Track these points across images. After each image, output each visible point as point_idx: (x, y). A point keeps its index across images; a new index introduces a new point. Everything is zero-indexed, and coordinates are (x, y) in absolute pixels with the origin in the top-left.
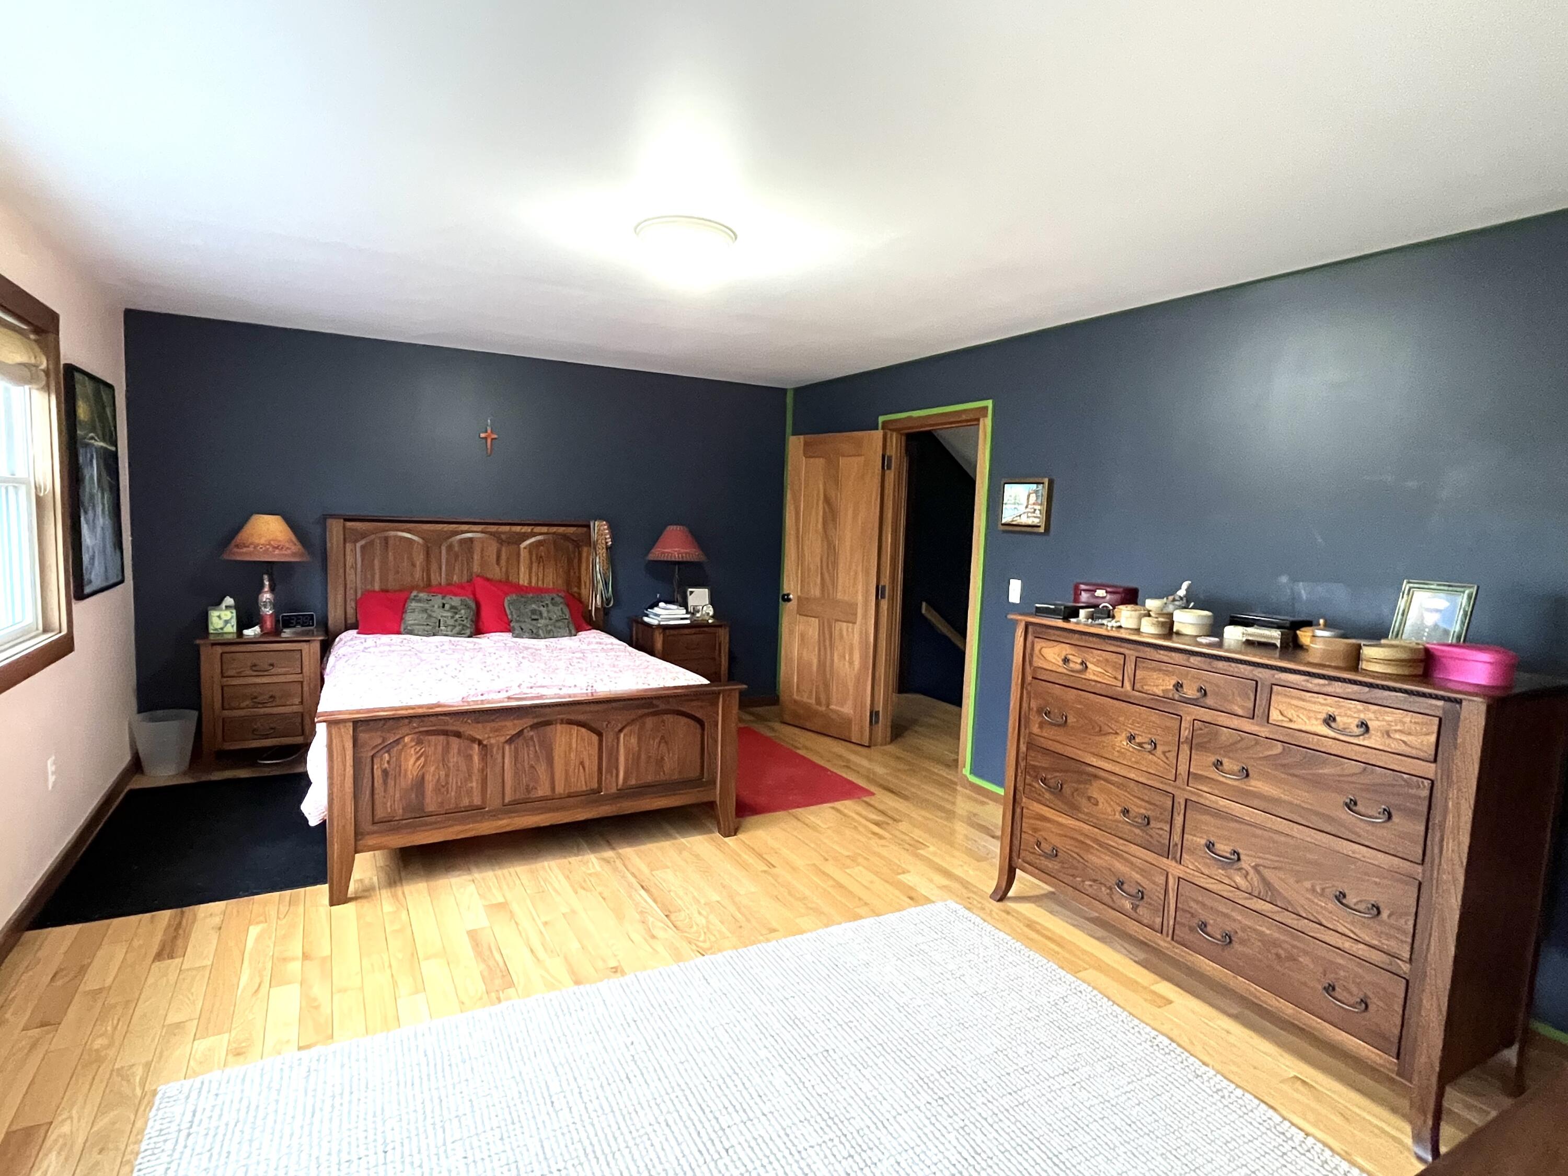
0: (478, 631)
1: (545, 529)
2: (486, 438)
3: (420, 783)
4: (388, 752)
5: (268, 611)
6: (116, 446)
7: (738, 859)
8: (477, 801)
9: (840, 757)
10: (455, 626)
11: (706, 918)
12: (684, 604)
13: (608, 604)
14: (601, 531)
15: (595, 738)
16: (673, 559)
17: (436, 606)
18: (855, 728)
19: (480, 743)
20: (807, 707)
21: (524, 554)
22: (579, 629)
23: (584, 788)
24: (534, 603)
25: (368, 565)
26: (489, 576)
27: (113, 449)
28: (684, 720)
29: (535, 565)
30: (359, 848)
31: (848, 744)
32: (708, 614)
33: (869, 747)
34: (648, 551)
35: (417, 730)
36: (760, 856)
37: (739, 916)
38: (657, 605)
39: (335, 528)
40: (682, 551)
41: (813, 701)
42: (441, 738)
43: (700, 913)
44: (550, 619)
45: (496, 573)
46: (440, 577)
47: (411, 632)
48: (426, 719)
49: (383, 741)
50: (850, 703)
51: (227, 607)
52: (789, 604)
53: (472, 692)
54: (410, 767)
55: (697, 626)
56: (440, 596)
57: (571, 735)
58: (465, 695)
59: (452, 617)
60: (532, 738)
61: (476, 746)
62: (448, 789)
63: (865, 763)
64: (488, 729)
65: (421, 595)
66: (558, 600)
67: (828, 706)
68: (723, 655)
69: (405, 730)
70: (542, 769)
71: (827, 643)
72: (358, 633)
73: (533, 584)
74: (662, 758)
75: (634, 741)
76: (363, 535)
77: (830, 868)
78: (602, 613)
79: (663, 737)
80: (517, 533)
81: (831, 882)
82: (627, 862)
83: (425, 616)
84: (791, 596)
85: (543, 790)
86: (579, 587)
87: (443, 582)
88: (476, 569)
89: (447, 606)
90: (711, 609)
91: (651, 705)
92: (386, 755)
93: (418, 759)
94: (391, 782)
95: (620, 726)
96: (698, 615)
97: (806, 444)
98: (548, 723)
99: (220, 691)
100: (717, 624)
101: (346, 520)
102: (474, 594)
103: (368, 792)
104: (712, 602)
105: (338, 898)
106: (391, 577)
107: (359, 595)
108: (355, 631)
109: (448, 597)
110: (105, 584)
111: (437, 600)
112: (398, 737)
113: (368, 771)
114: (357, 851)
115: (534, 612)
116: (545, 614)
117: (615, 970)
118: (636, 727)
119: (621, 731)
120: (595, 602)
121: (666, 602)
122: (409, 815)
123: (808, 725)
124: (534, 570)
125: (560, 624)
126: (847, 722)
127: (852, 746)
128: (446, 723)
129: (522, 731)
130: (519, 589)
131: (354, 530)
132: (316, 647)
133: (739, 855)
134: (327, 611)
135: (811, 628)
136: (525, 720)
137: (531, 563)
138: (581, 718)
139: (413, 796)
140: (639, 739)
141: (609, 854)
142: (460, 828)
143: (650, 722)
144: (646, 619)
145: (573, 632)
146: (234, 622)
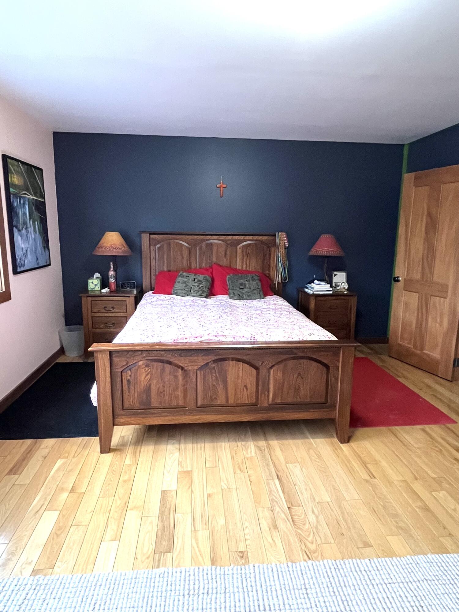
0: (211, 293)
1: (251, 238)
2: (220, 187)
3: (148, 389)
4: (130, 370)
5: (112, 280)
6: (44, 198)
7: (348, 464)
8: (181, 403)
9: (429, 387)
10: (199, 291)
11: (317, 517)
12: (330, 282)
13: (285, 280)
14: (282, 238)
15: (254, 371)
16: (323, 255)
17: (191, 280)
18: (441, 368)
19: (182, 369)
20: (407, 349)
21: (239, 251)
22: (266, 294)
23: (247, 402)
24: (242, 279)
25: (161, 258)
26: (221, 263)
27: (43, 200)
28: (314, 364)
29: (245, 258)
30: (116, 423)
31: (435, 377)
32: (344, 288)
33: (451, 381)
34: (309, 249)
35: (146, 359)
36: (364, 465)
37: (342, 522)
38: (313, 282)
39: (145, 238)
40: (330, 249)
41: (411, 346)
42: (160, 364)
43: (313, 512)
44: (250, 288)
45: (224, 262)
46: (195, 265)
47: (176, 294)
48: (150, 352)
49: (127, 364)
50: (439, 350)
51: (97, 278)
52: (398, 283)
53: (180, 337)
54: (143, 379)
55: (337, 295)
56: (193, 274)
57: (239, 368)
58: (176, 339)
59: (198, 286)
60: (214, 368)
61: (180, 370)
62: (164, 394)
63: (447, 394)
64: (187, 361)
65: (184, 274)
66: (256, 278)
67: (422, 349)
68: (352, 313)
69: (139, 358)
70: (220, 388)
71: (424, 310)
72: (153, 293)
73: (244, 269)
74: (299, 387)
75: (280, 374)
76: (159, 242)
77: (418, 487)
78: (281, 285)
79: (299, 374)
80: (236, 240)
81: (419, 504)
82: (272, 452)
83: (184, 285)
84: (400, 278)
85: (221, 400)
86: (269, 271)
87: (198, 267)
88: (214, 259)
89: (196, 280)
90: (346, 284)
91: (293, 353)
92: (129, 372)
93: (147, 375)
94: (132, 387)
95: (271, 365)
96: (338, 288)
97: (416, 178)
98: (224, 360)
99: (91, 319)
100: (349, 294)
101: (150, 234)
102: (212, 273)
103: (120, 392)
104: (348, 281)
105: (105, 449)
106: (172, 263)
107: (157, 273)
108: (152, 292)
109: (197, 276)
110: (36, 266)
111: (192, 277)
112: (135, 361)
113: (119, 380)
114: (114, 425)
115: (241, 284)
116: (247, 286)
117: (243, 555)
118: (281, 366)
119: (271, 368)
120: (277, 279)
121: (318, 281)
122: (143, 407)
123: (407, 360)
124: (245, 260)
125: (255, 291)
126: (436, 363)
127: (438, 378)
128: (162, 355)
129: (208, 363)
130: (236, 272)
131: (155, 239)
132: (132, 299)
133: (349, 461)
134: (142, 280)
135: (413, 299)
136: (210, 357)
137: (243, 257)
138: (245, 358)
139: (145, 396)
140: (284, 373)
141: (262, 443)
142: (171, 418)
143: (291, 363)
144: (306, 290)
145: (262, 296)
146: (99, 285)
